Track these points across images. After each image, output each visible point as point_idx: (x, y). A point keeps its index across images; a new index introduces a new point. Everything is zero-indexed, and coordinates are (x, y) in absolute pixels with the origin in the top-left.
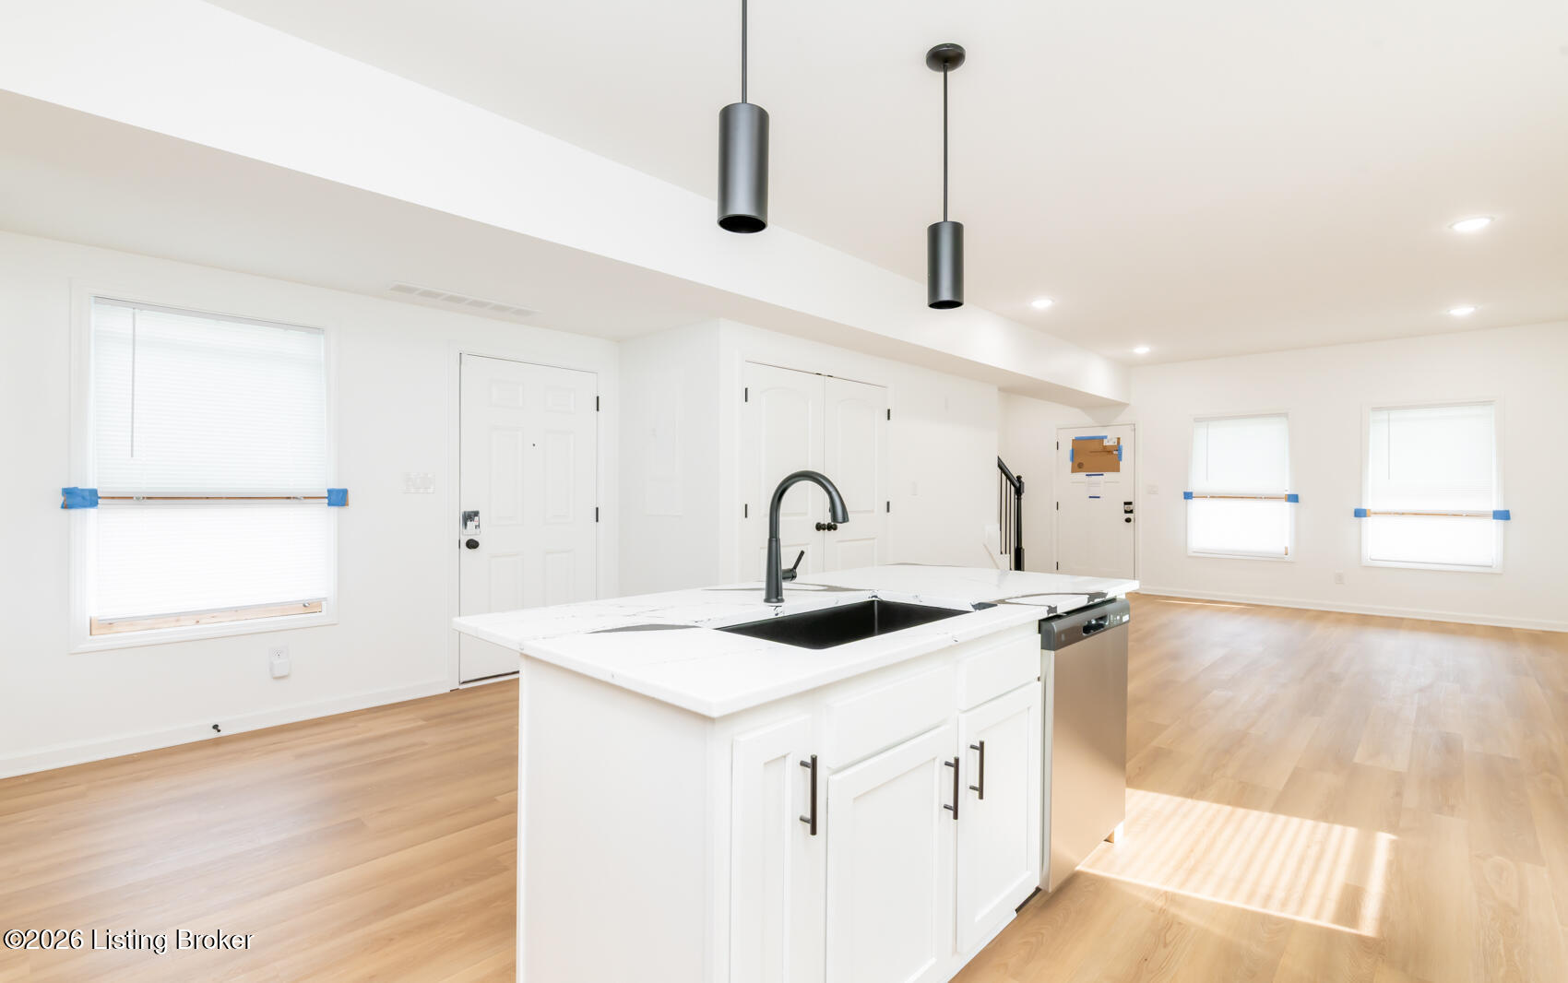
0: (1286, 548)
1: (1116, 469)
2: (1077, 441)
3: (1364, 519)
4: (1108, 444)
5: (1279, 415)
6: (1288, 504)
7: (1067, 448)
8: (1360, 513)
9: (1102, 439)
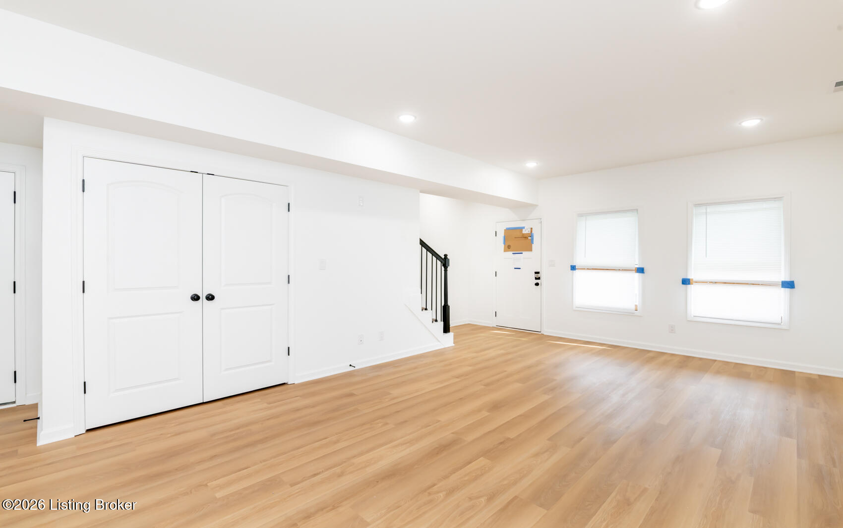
0: (636, 306)
1: (530, 249)
2: (508, 230)
3: (689, 286)
4: (525, 232)
5: (632, 210)
6: (637, 274)
7: (501, 235)
8: (686, 282)
9: (521, 229)
